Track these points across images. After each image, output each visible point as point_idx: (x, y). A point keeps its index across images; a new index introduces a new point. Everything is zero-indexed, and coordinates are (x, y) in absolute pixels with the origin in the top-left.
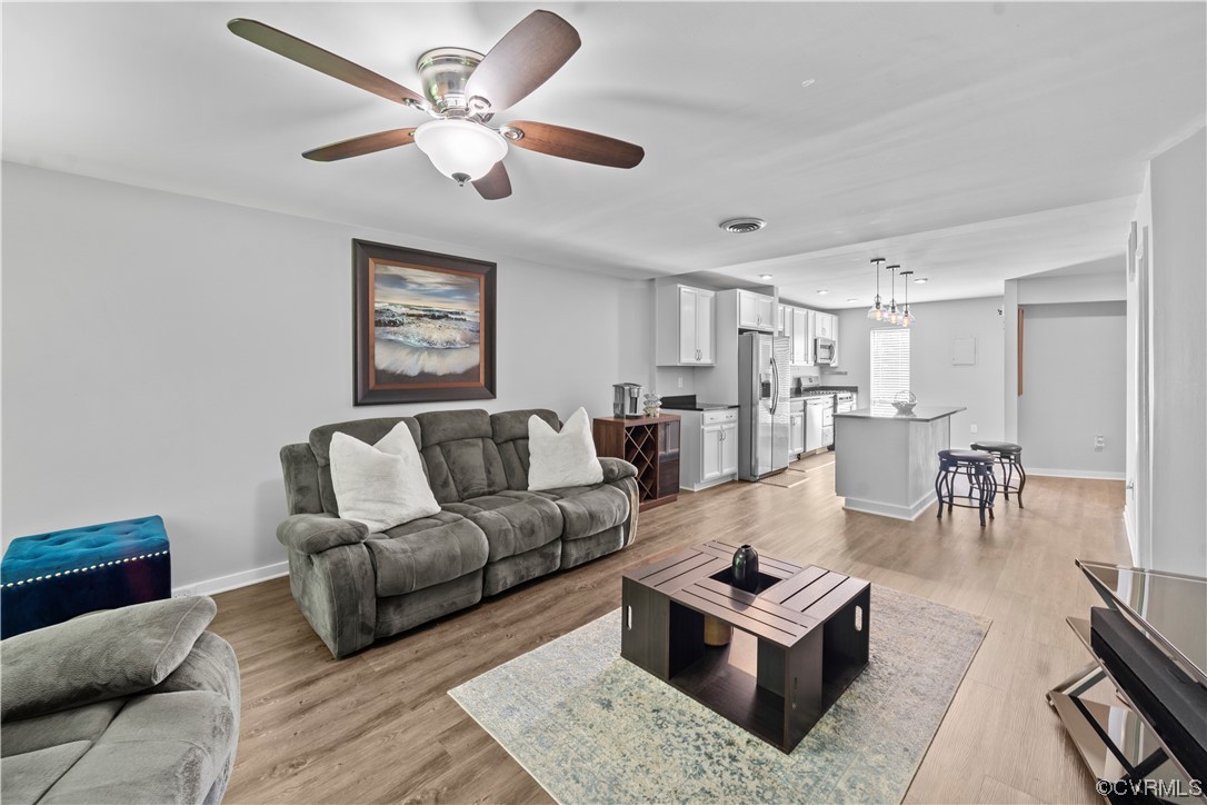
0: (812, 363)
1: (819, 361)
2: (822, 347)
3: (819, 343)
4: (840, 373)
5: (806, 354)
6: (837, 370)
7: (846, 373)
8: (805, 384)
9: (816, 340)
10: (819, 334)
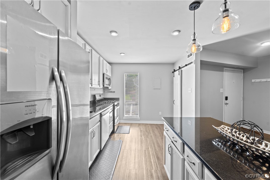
0: (102, 87)
1: (105, 86)
2: (107, 78)
3: (105, 76)
4: (111, 92)
5: (99, 81)
6: (111, 91)
7: (114, 92)
8: (98, 98)
9: (104, 74)
10: (105, 72)
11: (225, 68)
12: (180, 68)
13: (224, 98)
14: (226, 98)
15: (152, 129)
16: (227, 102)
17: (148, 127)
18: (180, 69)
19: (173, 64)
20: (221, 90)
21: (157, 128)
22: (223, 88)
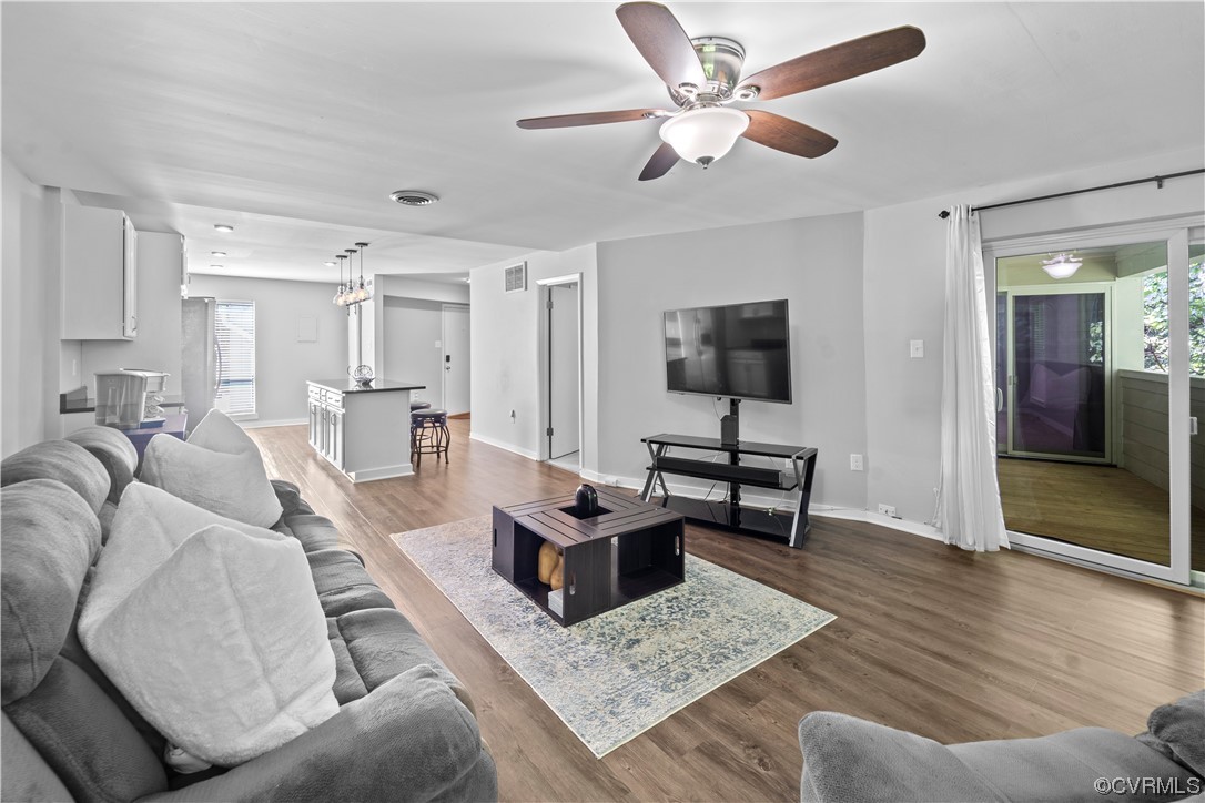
11: (444, 305)
13: (444, 358)
14: (448, 359)
16: (448, 364)
20: (438, 344)
22: (440, 339)
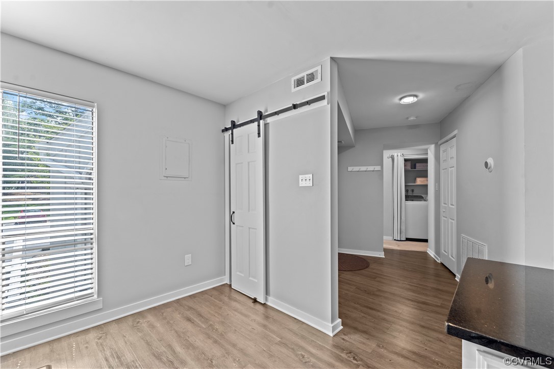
12: (261, 116)
15: (176, 332)
17: (152, 326)
18: (261, 119)
19: (224, 106)
21: (189, 320)
